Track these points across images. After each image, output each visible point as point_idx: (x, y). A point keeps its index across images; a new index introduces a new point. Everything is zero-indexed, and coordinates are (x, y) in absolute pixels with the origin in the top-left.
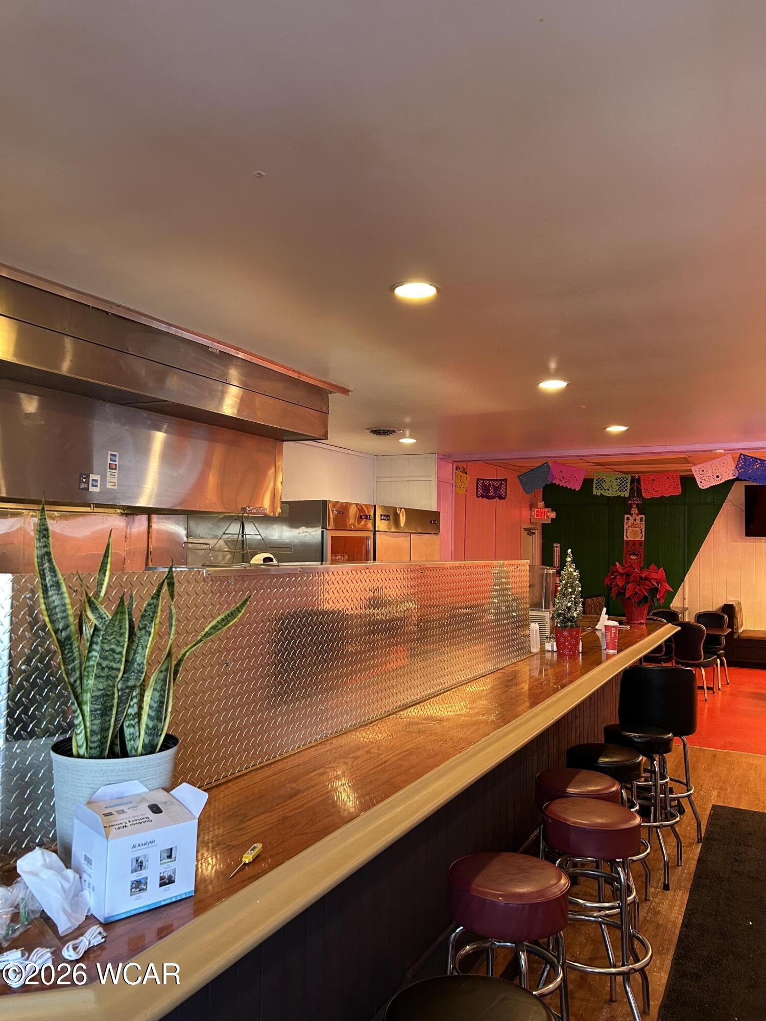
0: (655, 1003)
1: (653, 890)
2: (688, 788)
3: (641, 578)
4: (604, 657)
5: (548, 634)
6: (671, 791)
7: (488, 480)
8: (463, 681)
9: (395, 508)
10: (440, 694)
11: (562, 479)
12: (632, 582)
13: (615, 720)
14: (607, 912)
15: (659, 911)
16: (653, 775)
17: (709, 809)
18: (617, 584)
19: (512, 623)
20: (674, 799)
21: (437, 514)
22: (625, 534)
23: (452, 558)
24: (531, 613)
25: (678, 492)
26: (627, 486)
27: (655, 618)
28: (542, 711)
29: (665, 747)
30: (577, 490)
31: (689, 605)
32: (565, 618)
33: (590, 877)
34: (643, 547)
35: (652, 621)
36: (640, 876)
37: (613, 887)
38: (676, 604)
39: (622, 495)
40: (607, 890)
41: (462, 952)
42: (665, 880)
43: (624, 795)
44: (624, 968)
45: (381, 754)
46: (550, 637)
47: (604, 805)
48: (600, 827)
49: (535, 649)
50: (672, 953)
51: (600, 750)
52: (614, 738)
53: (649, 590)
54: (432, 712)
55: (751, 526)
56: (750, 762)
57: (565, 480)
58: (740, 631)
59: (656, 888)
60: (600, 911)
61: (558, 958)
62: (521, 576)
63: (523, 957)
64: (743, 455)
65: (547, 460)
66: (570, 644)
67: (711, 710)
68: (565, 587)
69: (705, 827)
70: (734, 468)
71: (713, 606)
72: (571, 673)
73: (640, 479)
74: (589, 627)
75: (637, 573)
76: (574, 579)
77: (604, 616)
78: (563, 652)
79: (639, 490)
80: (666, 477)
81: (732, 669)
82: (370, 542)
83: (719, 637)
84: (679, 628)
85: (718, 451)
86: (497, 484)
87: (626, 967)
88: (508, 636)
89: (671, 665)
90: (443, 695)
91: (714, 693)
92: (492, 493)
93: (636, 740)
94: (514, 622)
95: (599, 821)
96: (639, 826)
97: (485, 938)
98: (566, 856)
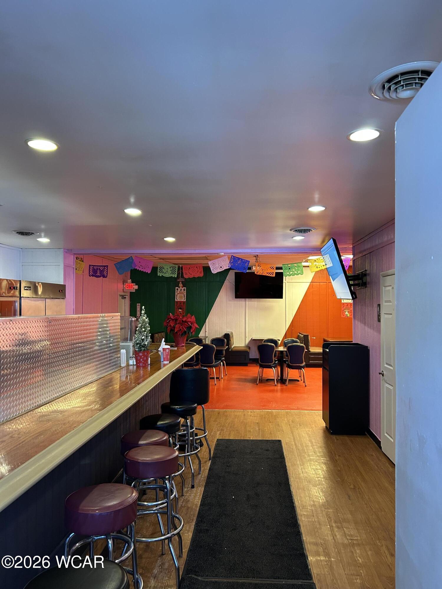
0: (185, 550)
1: (186, 489)
2: (205, 432)
3: (183, 321)
4: (162, 365)
5: (131, 355)
6: (196, 435)
7: (96, 266)
8: (78, 387)
9: (35, 283)
10: (63, 396)
11: (140, 266)
12: (178, 324)
13: (168, 400)
14: (161, 506)
15: (189, 500)
16: (187, 428)
17: (215, 442)
18: (170, 325)
19: (109, 350)
20: (198, 439)
21: (64, 286)
22: (176, 298)
23: (73, 313)
24: (121, 344)
25: (202, 275)
26: (175, 271)
27: (190, 342)
28: (125, 400)
29: (193, 412)
30: (149, 273)
31: (208, 335)
32: (141, 345)
33: (152, 489)
34: (185, 305)
35: (188, 344)
36: (180, 483)
37: (164, 492)
38: (201, 335)
39: (173, 276)
40: (161, 494)
41: (74, 548)
42: (192, 483)
43: (171, 440)
44: (169, 535)
45: (21, 437)
46: (132, 357)
47: (159, 448)
48: (156, 460)
49: (123, 365)
50: (195, 521)
51: (158, 418)
52: (167, 410)
53: (187, 327)
54: (57, 408)
55: (238, 293)
56: (236, 414)
57: (142, 267)
58: (232, 347)
59: (188, 488)
60: (157, 507)
61: (131, 538)
62: (116, 323)
63: (110, 542)
64: (233, 256)
65: (132, 255)
66: (143, 360)
67: (218, 390)
68: (141, 328)
69: (213, 451)
70: (228, 263)
71: (220, 335)
72: (143, 376)
73: (182, 268)
74: (155, 349)
75: (181, 318)
76: (146, 324)
77: (163, 343)
78: (139, 364)
79: (182, 273)
80: (196, 267)
81: (228, 367)
82: (17, 305)
83: (222, 350)
84: (202, 347)
85: (221, 254)
86: (102, 268)
87: (170, 534)
88: (107, 358)
89: (198, 367)
90: (65, 396)
91: (219, 380)
92: (98, 274)
93: (178, 410)
94: (111, 350)
95: (157, 457)
96: (178, 456)
97: (88, 537)
98: (138, 480)
